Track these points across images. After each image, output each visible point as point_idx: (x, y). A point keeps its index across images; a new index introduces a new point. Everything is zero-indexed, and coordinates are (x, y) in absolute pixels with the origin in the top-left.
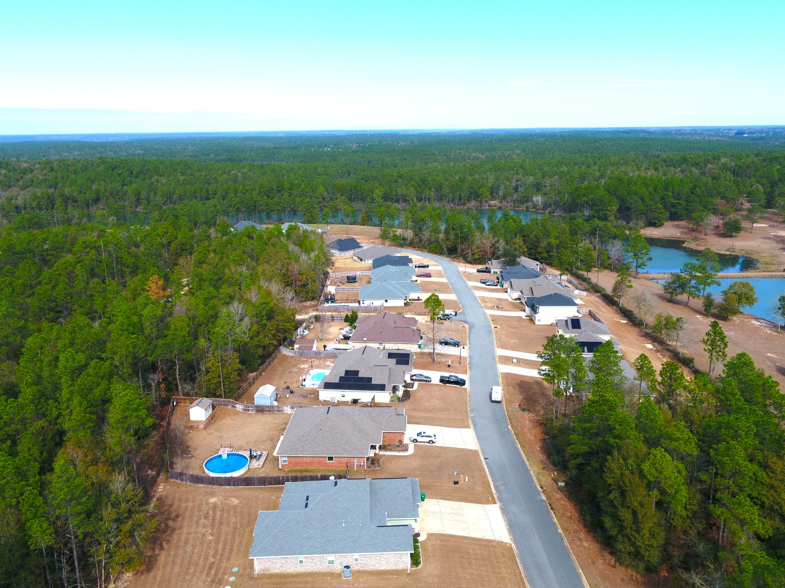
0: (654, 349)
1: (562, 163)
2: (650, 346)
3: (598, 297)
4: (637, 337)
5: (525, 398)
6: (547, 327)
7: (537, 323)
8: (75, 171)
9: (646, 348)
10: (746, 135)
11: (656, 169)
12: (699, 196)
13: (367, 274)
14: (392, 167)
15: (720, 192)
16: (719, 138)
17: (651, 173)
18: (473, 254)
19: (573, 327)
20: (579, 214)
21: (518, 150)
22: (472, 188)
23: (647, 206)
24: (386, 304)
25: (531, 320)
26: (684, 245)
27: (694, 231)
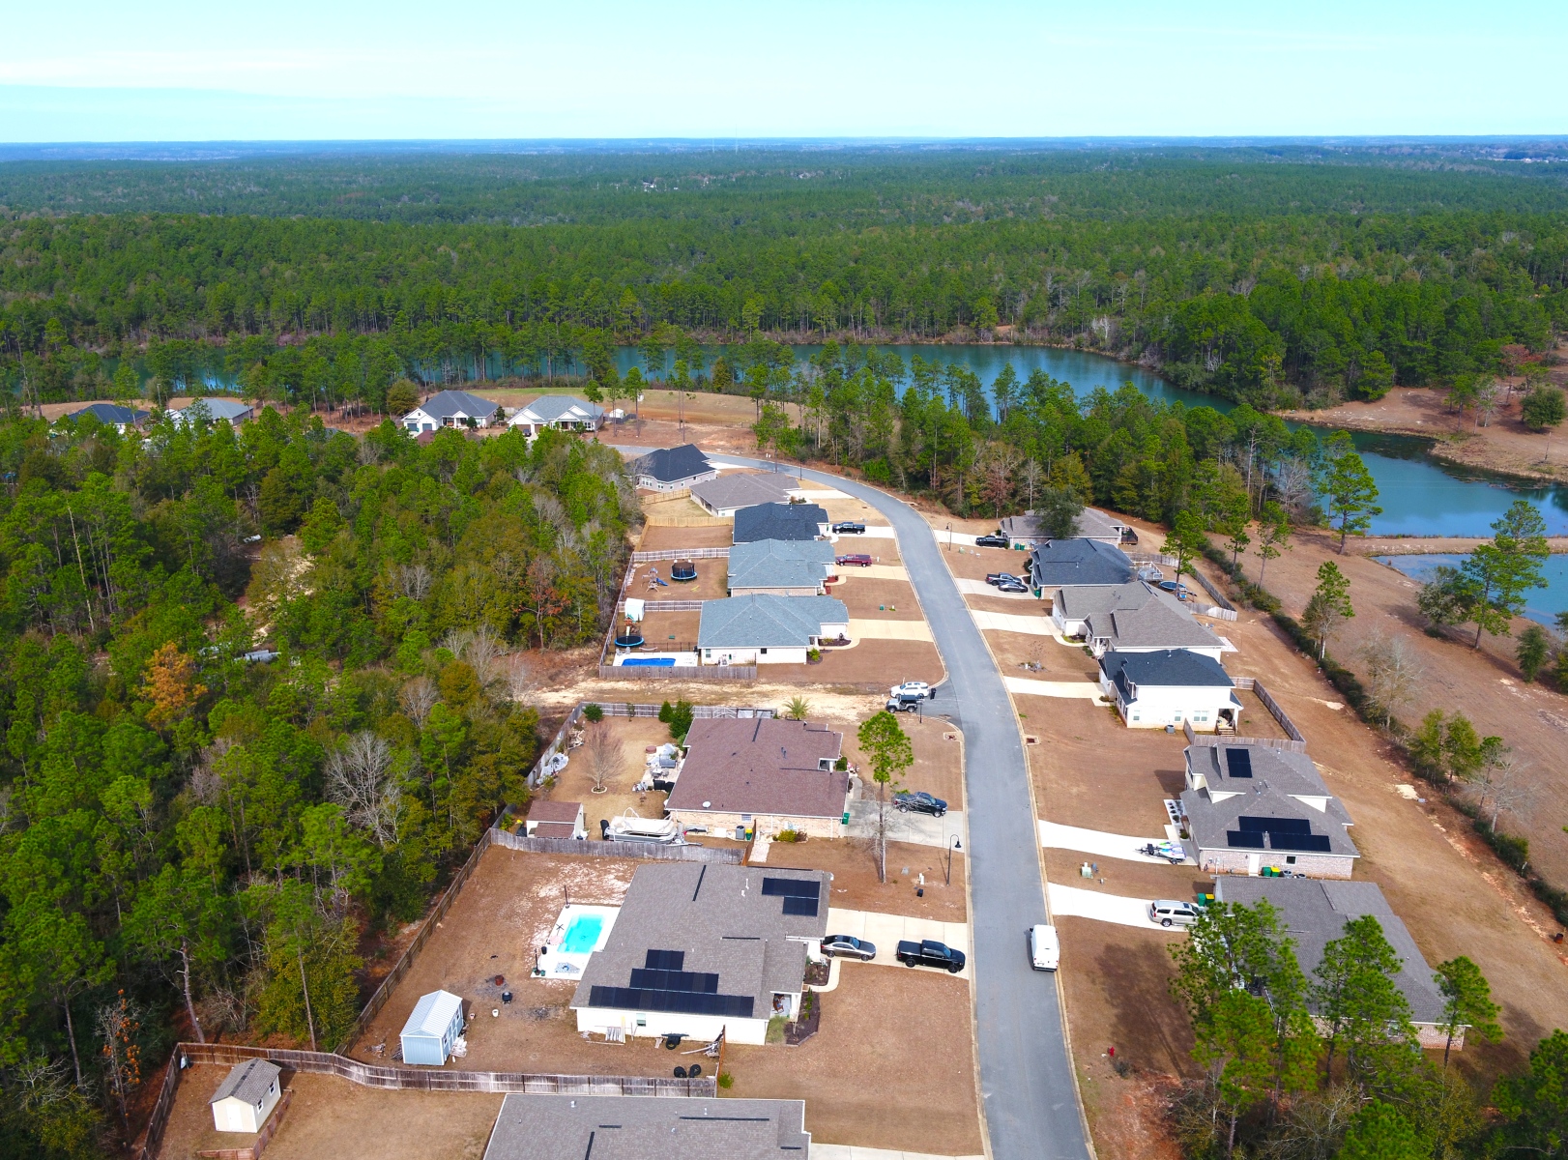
0: (1422, 800)
1: (1151, 234)
2: (1408, 791)
3: (1264, 622)
4: (1376, 761)
5: (1123, 1019)
6: (1156, 737)
7: (1131, 723)
8: (96, 249)
9: (1399, 797)
10: (1528, 160)
11: (1358, 256)
12: (1465, 334)
13: (721, 554)
14: (784, 237)
15: (1512, 325)
16: (1472, 167)
17: (1348, 265)
18: (967, 496)
19: (1234, 773)
20: (1195, 367)
21: (1053, 194)
22: (957, 298)
23: (1350, 355)
24: (762, 659)
25: (1115, 711)
26: (1435, 452)
27: (1453, 414)
